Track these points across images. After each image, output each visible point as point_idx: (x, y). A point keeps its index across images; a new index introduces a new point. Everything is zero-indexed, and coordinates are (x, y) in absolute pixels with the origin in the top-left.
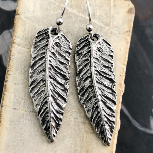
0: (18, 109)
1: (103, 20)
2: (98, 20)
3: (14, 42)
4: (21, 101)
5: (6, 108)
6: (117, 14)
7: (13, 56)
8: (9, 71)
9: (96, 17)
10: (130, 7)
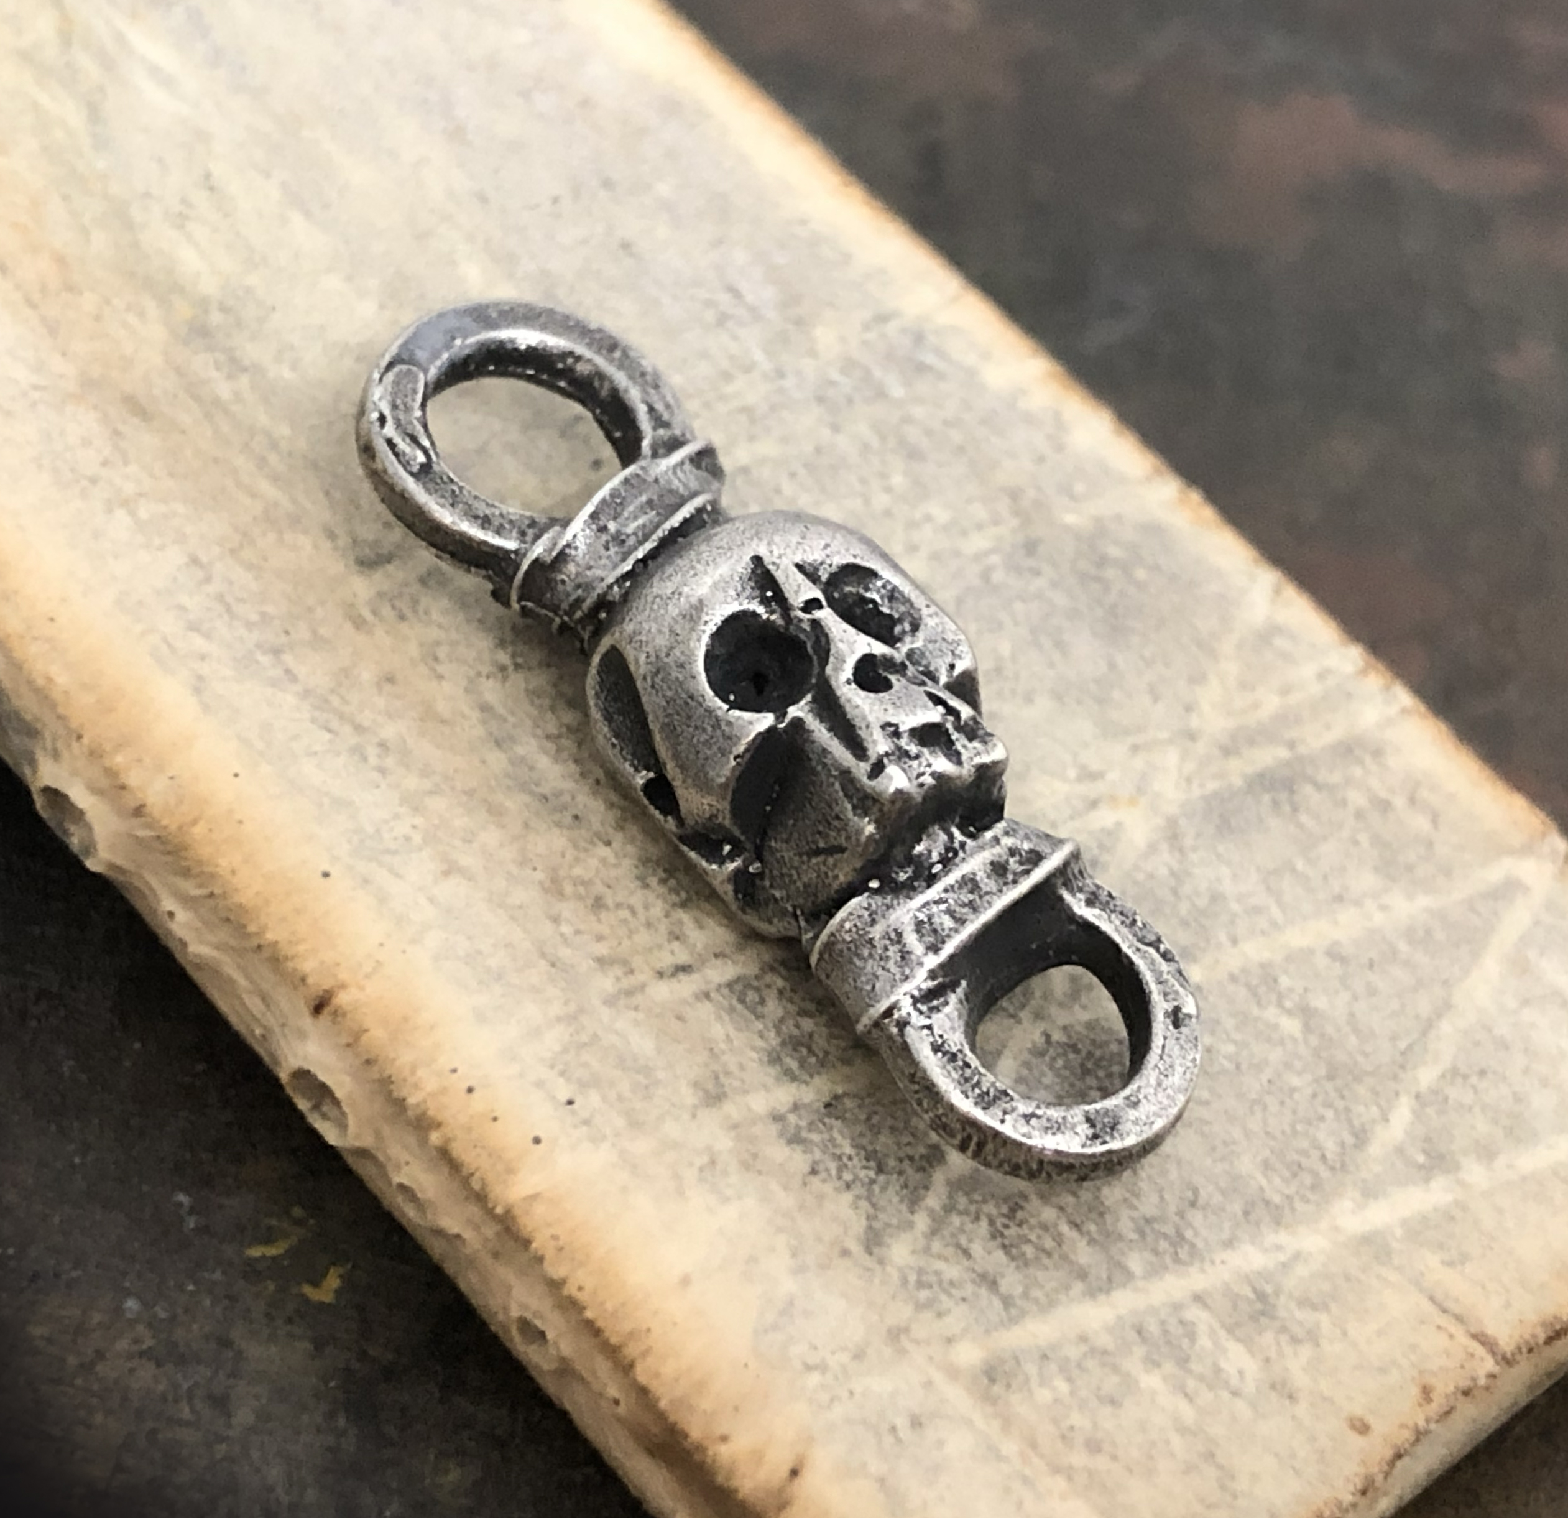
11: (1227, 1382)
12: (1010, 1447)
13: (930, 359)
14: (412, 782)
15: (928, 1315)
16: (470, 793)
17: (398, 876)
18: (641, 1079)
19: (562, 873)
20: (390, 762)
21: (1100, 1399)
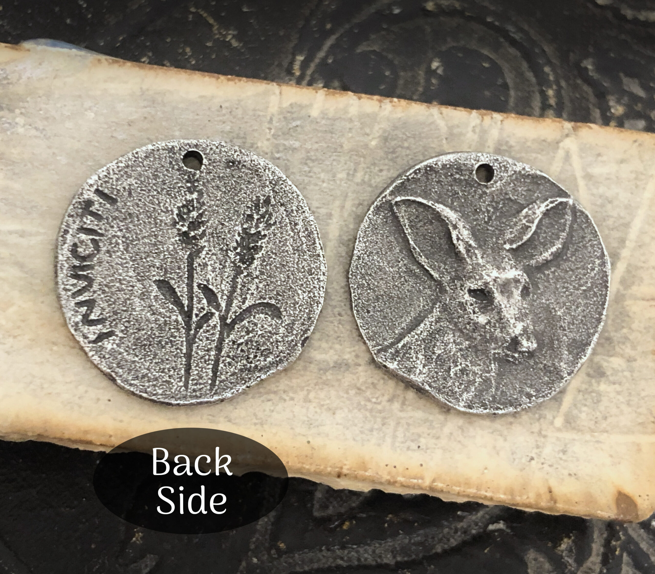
0: (270, 129)
1: (585, 405)
2: (584, 386)
3: (485, 117)
4: (296, 140)
5: (274, 94)
6: (611, 456)
7: (440, 115)
8: (391, 102)
9: (593, 381)
10: (639, 501)
11: (618, 370)
12: (588, 437)
13: (294, 124)
14: (302, 394)
15: (542, 420)
16: (316, 384)
17: (324, 425)
18: (428, 424)
19: (358, 385)
20: (291, 395)
21: (595, 403)
